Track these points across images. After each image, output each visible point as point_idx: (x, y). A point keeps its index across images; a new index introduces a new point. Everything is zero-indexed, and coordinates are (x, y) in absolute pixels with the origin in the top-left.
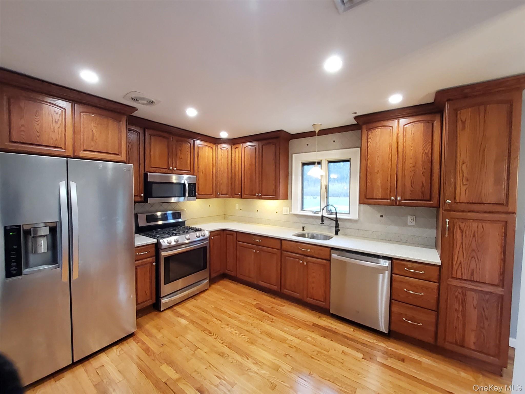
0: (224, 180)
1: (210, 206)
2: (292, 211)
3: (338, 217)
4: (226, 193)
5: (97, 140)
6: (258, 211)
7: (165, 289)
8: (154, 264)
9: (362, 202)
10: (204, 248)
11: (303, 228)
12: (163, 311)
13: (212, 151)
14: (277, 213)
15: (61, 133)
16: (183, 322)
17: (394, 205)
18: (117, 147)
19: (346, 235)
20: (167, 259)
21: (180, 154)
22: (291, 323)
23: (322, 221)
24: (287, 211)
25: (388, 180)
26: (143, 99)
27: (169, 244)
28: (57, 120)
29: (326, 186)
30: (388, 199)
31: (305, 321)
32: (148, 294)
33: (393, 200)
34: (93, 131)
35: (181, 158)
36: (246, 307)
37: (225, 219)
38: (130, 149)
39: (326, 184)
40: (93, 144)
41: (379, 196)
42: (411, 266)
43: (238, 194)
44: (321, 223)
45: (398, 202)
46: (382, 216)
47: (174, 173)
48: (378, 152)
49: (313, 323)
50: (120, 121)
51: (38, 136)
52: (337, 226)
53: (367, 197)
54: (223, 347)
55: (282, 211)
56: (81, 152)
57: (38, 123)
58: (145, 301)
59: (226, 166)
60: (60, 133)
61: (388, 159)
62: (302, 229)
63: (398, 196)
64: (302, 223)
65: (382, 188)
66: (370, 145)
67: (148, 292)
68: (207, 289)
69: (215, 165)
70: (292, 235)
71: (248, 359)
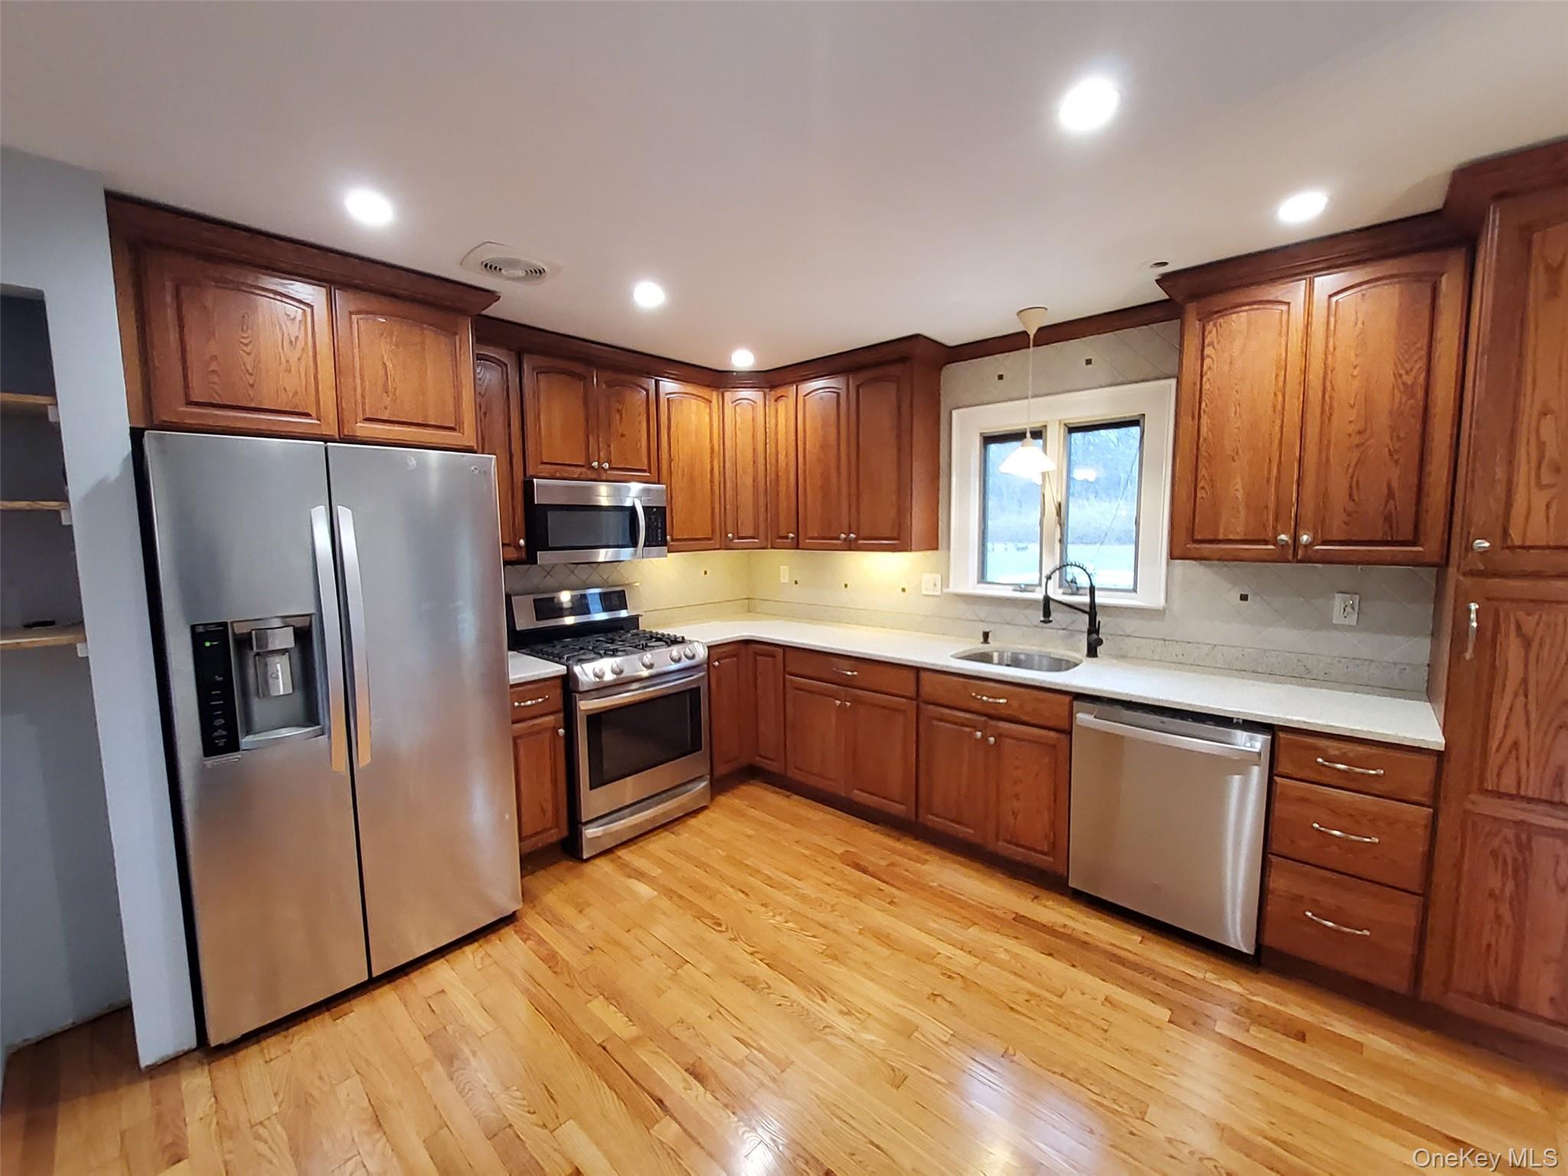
0: (746, 496)
1: (706, 573)
2: (951, 585)
3: (1098, 600)
4: (751, 534)
5: (397, 392)
6: (846, 586)
7: (593, 801)
8: (561, 731)
9: (1176, 553)
10: (694, 693)
11: (986, 635)
12: (588, 860)
13: (708, 410)
14: (904, 590)
15: (306, 376)
16: (643, 890)
17: (1289, 562)
18: (450, 408)
19: (1122, 656)
20: (596, 720)
21: (618, 422)
22: (949, 910)
23: (1047, 613)
24: (935, 585)
25: (1268, 480)
26: (513, 263)
27: (598, 680)
28: (293, 339)
29: (1060, 505)
30: (1266, 542)
31: (992, 905)
32: (550, 814)
33: (1285, 545)
34: (384, 364)
35: (623, 436)
36: (816, 861)
37: (749, 611)
38: (485, 413)
39: (1059, 500)
40: (387, 401)
41: (1239, 532)
42: (1337, 753)
43: (787, 538)
44: (1042, 619)
45: (1300, 552)
46: (1244, 598)
47: (604, 478)
48: (1237, 387)
49: (1017, 913)
51: (252, 386)
52: (1093, 629)
53: (1198, 537)
54: (754, 963)
55: (920, 583)
56: (359, 424)
57: (248, 349)
58: (541, 832)
59: (750, 455)
60: (303, 375)
61: (1270, 409)
62: (982, 640)
63: (1301, 533)
64: (982, 621)
65: (1247, 506)
66: (1210, 368)
67: (549, 807)
68: (704, 808)
69: (718, 452)
70: (952, 656)
71: (824, 1000)
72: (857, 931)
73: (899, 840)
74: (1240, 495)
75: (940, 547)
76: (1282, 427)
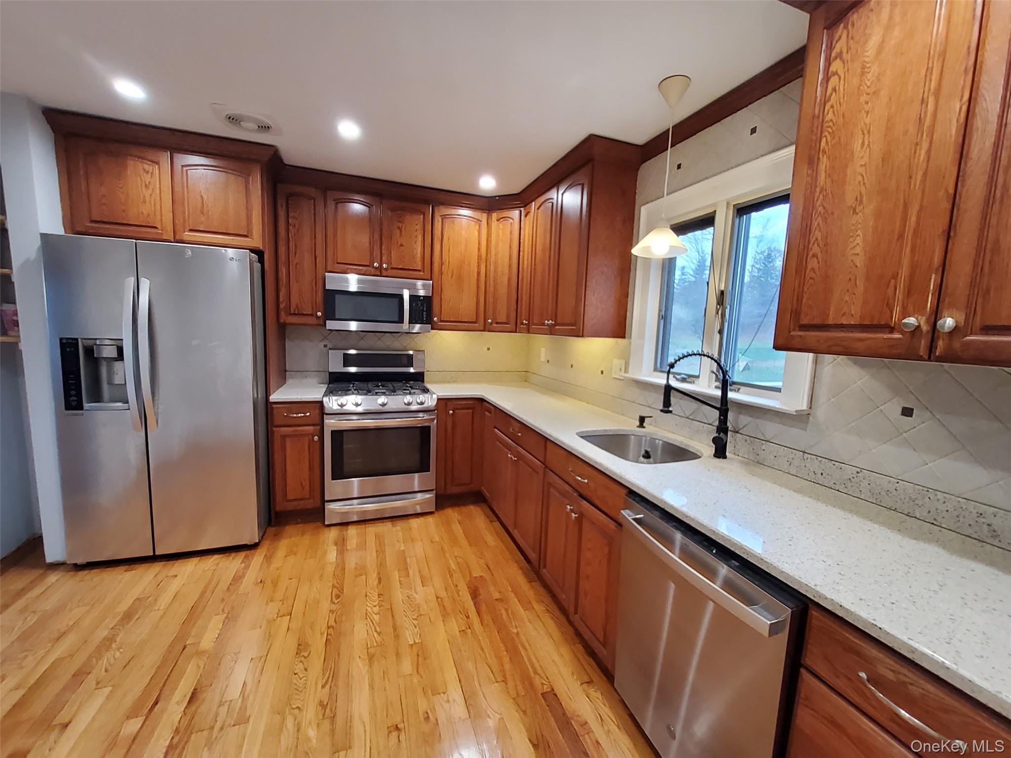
0: (503, 290)
1: (489, 349)
2: (630, 370)
4: (504, 320)
5: (210, 213)
6: (572, 366)
7: (333, 487)
8: (316, 438)
9: (781, 342)
10: (424, 431)
11: (642, 420)
12: (329, 526)
13: (477, 227)
14: (602, 372)
15: (155, 205)
16: (332, 555)
17: (921, 358)
20: (337, 435)
21: (398, 234)
22: (500, 659)
23: (667, 403)
24: (621, 370)
25: (901, 236)
26: (250, 119)
27: (340, 408)
28: (147, 184)
29: (722, 293)
32: (307, 488)
34: (202, 196)
35: (401, 245)
36: (451, 576)
37: (526, 381)
39: (722, 288)
40: (203, 219)
41: (854, 313)
42: (891, 676)
44: (661, 408)
45: (941, 344)
46: (907, 412)
47: (385, 275)
48: (867, 107)
49: (553, 690)
50: (249, 175)
51: (124, 211)
52: (723, 428)
53: (805, 321)
54: (322, 634)
55: (612, 368)
56: (186, 233)
57: (122, 190)
58: (301, 499)
59: (507, 260)
60: (153, 204)
62: (638, 423)
63: (946, 313)
65: (868, 278)
66: (834, 90)
67: (306, 484)
68: (431, 513)
69: (484, 259)
70: (577, 434)
71: (323, 687)
72: (411, 642)
73: (530, 582)
74: (859, 261)
75: (626, 336)
76: (929, 151)
